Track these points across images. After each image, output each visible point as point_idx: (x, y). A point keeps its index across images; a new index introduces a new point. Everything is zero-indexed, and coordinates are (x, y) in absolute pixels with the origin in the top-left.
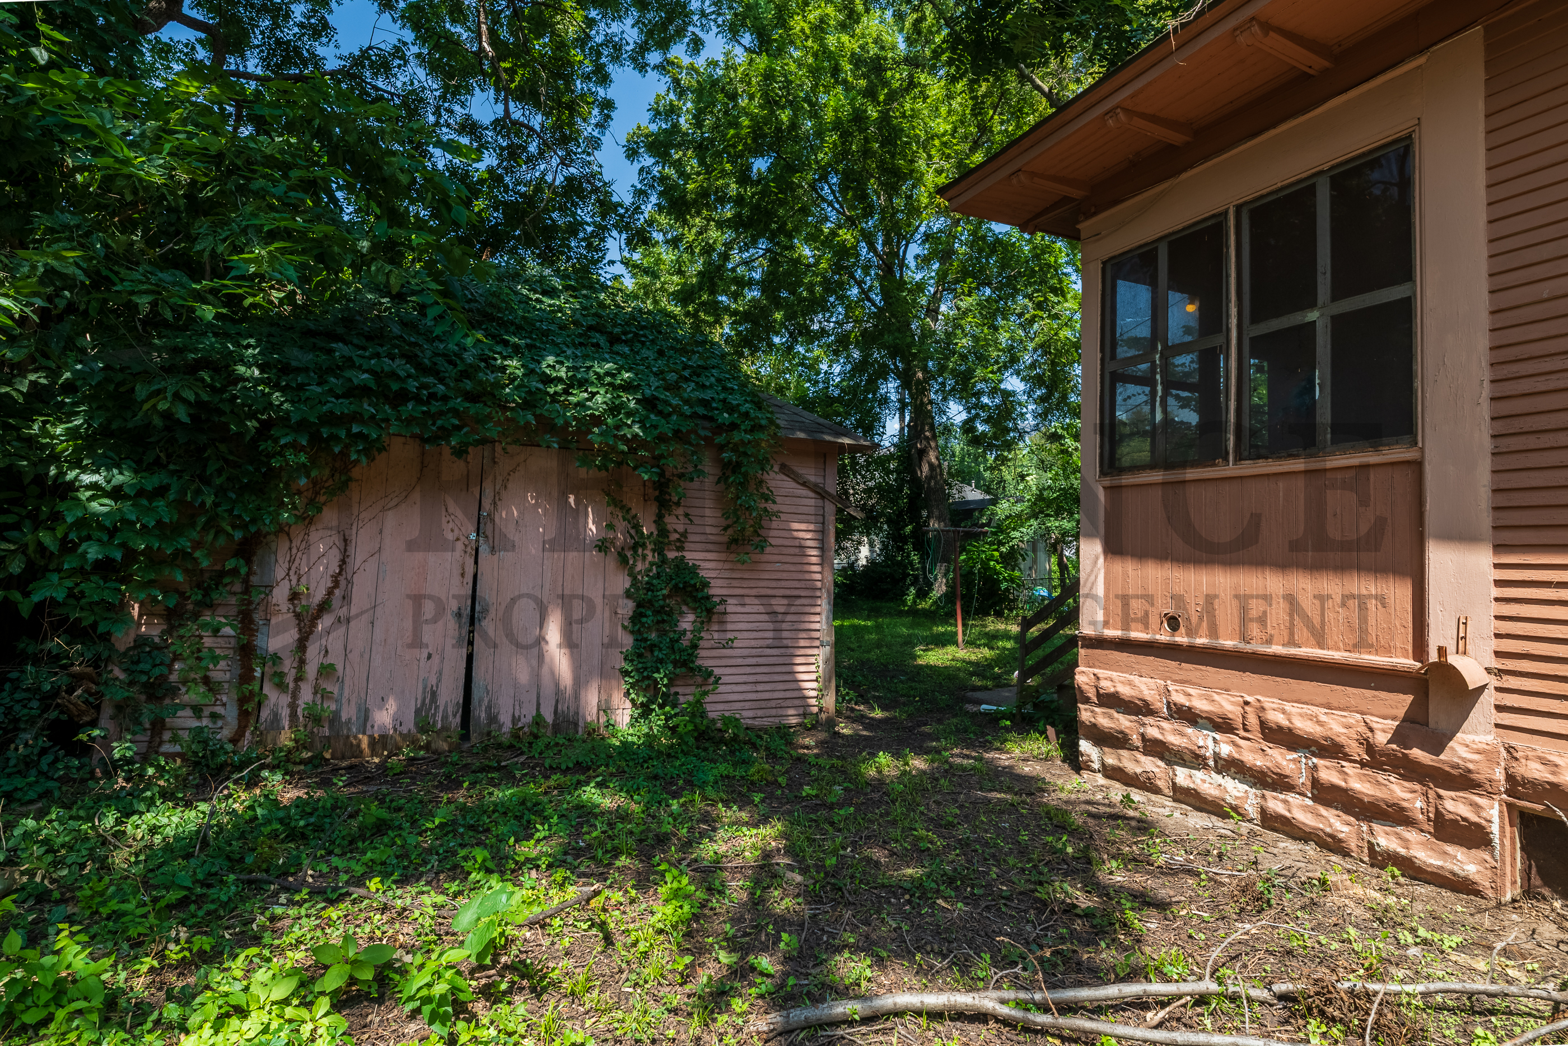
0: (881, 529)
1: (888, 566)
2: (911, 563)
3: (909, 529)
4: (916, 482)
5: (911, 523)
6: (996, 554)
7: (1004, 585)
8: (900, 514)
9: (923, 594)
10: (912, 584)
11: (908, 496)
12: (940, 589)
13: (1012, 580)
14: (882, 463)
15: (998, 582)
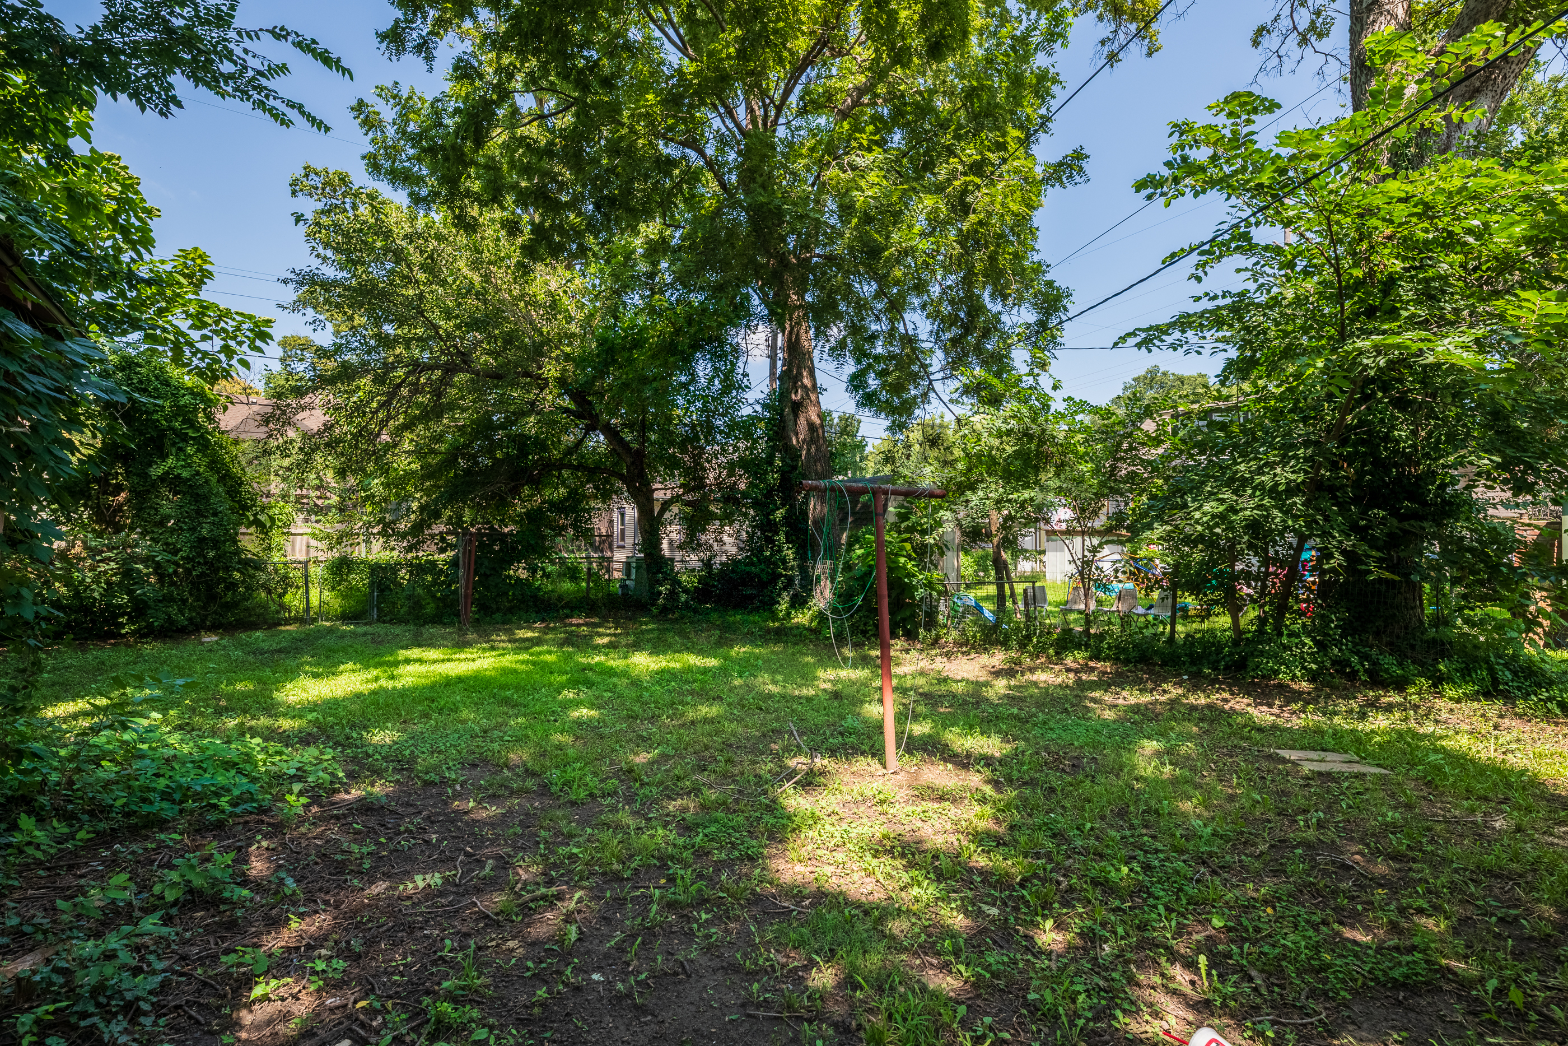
0: (746, 515)
1: (752, 564)
2: (784, 561)
3: (780, 514)
4: (791, 453)
5: (783, 505)
6: (908, 546)
7: (920, 593)
8: (769, 493)
9: (799, 602)
10: (785, 588)
11: (780, 470)
12: (823, 597)
13: (930, 585)
14: (745, 428)
15: (911, 588)
